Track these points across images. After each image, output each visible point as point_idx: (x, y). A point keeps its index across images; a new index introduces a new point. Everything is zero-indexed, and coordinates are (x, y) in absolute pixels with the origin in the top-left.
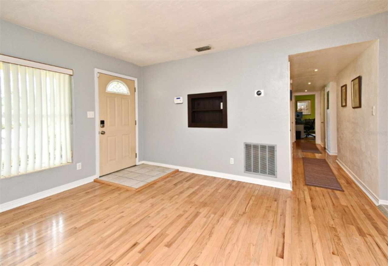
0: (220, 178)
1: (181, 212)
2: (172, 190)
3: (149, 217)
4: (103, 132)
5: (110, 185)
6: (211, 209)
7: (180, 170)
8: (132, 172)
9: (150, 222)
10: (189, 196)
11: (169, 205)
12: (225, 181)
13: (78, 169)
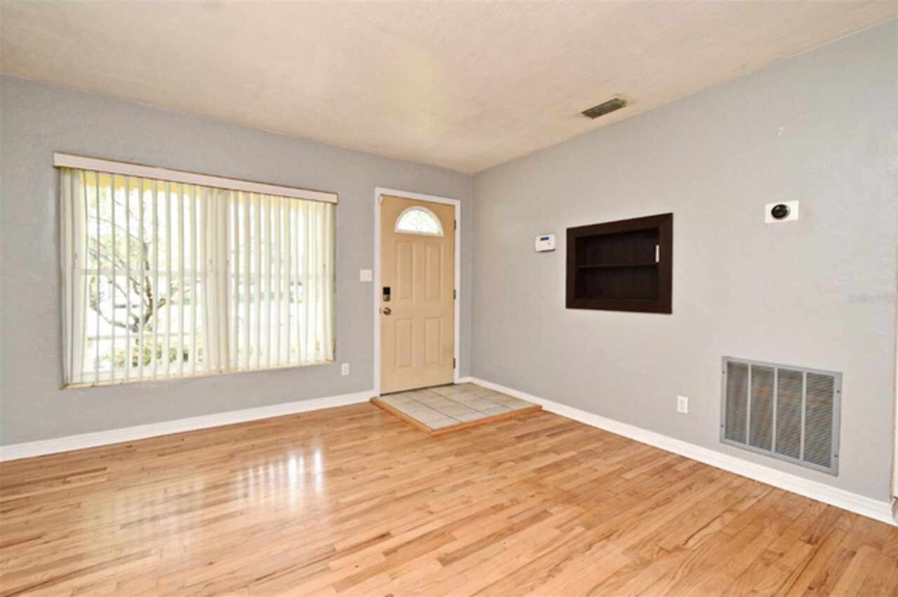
0: (645, 445)
1: (504, 500)
2: (506, 449)
3: (434, 491)
4: (386, 311)
5: (391, 414)
6: (582, 514)
7: (544, 408)
8: (440, 396)
9: (430, 503)
10: (540, 470)
11: (486, 477)
12: (657, 454)
13: (343, 374)
